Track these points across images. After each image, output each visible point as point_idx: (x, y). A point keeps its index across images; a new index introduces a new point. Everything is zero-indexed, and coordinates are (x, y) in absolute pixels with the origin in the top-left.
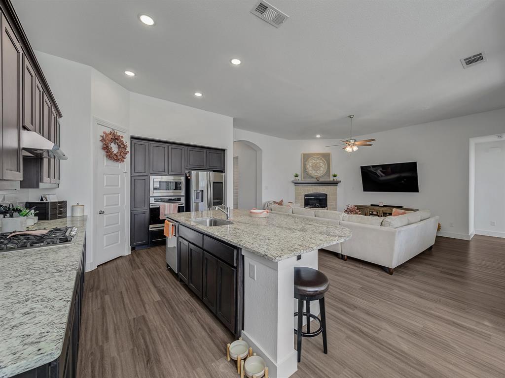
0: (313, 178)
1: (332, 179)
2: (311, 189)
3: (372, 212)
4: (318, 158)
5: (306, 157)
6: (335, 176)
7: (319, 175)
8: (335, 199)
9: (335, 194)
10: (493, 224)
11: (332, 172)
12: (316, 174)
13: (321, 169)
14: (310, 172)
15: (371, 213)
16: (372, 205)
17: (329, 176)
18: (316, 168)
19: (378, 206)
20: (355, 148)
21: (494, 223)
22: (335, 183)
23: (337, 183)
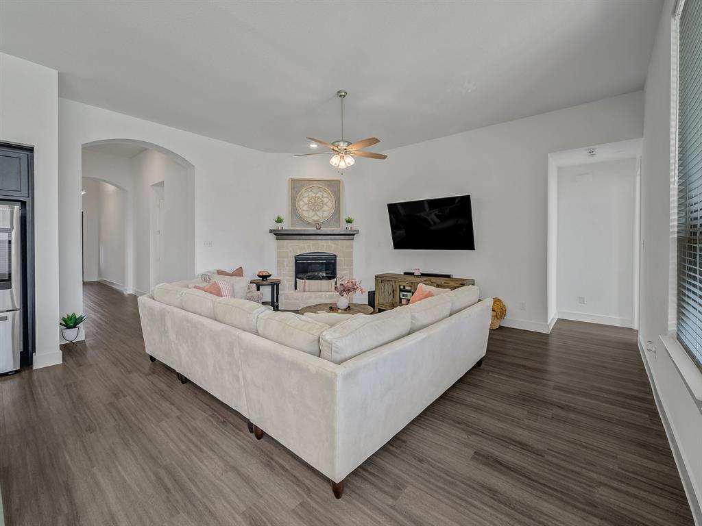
0: (309, 224)
1: (344, 227)
2: (306, 245)
3: (404, 287)
4: (318, 188)
5: (297, 186)
6: (349, 222)
7: (322, 220)
8: (350, 264)
9: (350, 255)
10: (582, 301)
11: (345, 215)
12: (316, 218)
13: (326, 208)
14: (305, 214)
15: (402, 287)
16: (405, 274)
17: (338, 221)
18: (316, 206)
19: (412, 274)
20: (350, 161)
21: (583, 299)
22: (351, 235)
23: (354, 235)
